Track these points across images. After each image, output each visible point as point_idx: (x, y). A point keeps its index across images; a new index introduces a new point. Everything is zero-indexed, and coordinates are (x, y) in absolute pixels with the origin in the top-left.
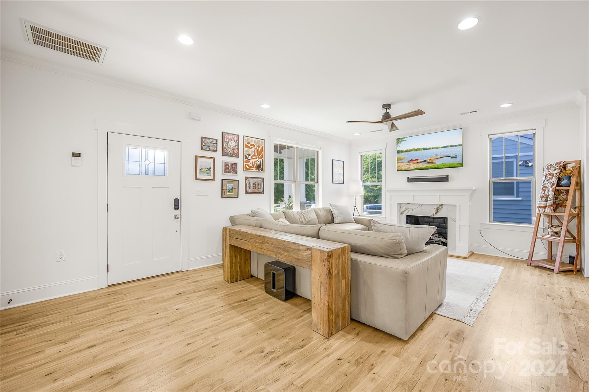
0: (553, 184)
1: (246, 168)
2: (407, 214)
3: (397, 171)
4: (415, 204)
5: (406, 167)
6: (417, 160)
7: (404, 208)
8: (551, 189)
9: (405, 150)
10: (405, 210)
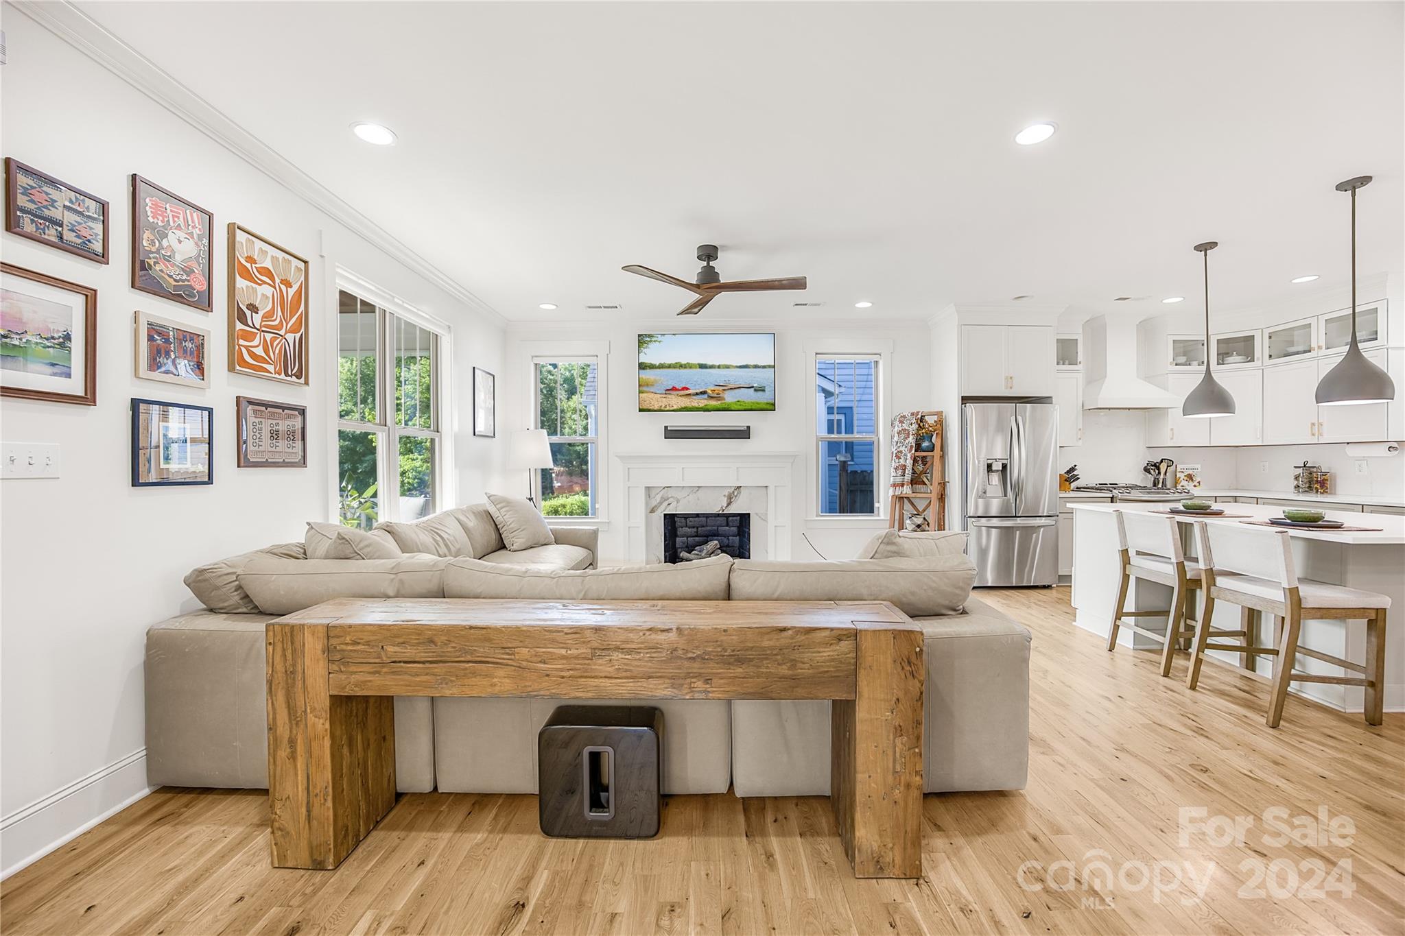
0: (911, 447)
1: (242, 362)
2: (664, 511)
3: (640, 411)
4: (683, 487)
5: (660, 405)
6: (687, 389)
7: (658, 498)
8: (909, 455)
9: (658, 364)
10: (661, 503)
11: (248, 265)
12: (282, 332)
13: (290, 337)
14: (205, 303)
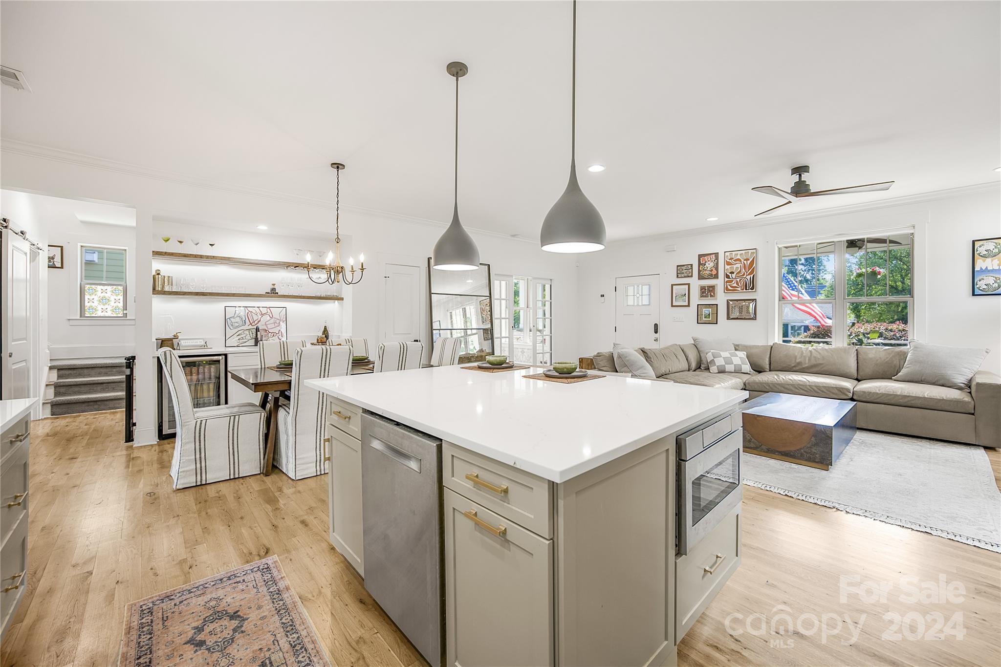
1: (727, 289)
11: (730, 261)
12: (745, 276)
13: (748, 277)
14: (716, 277)
